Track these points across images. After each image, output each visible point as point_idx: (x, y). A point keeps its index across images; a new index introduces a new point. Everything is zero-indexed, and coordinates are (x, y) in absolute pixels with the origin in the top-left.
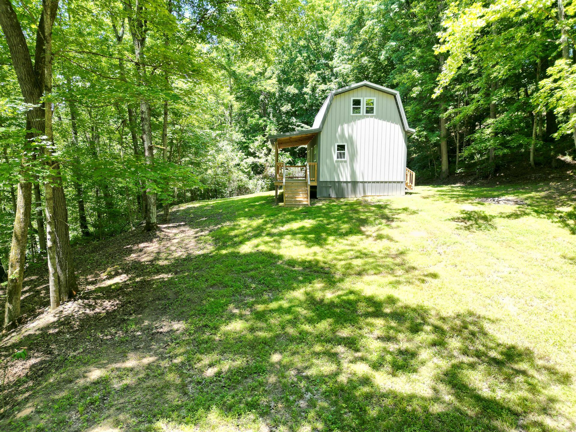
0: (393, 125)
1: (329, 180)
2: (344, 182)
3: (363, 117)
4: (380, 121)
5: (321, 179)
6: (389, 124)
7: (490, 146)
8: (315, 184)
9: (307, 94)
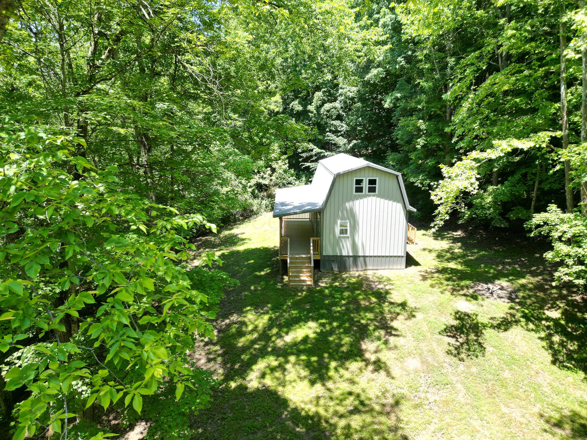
0: (395, 203)
1: (331, 254)
2: (347, 256)
3: (366, 196)
4: (382, 200)
5: (324, 254)
6: (390, 202)
7: (490, 214)
8: (318, 258)
9: (312, 112)
